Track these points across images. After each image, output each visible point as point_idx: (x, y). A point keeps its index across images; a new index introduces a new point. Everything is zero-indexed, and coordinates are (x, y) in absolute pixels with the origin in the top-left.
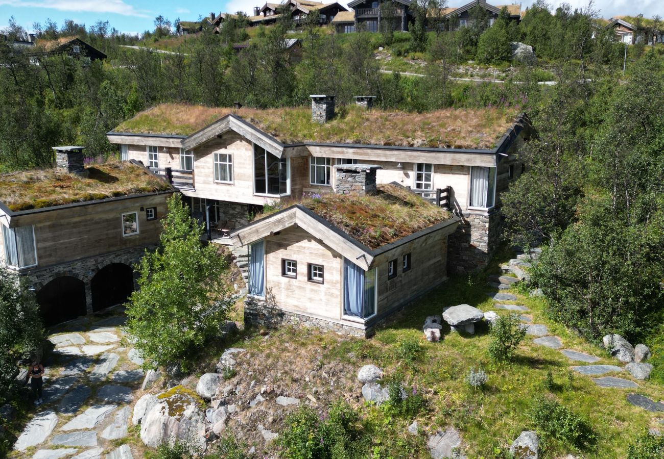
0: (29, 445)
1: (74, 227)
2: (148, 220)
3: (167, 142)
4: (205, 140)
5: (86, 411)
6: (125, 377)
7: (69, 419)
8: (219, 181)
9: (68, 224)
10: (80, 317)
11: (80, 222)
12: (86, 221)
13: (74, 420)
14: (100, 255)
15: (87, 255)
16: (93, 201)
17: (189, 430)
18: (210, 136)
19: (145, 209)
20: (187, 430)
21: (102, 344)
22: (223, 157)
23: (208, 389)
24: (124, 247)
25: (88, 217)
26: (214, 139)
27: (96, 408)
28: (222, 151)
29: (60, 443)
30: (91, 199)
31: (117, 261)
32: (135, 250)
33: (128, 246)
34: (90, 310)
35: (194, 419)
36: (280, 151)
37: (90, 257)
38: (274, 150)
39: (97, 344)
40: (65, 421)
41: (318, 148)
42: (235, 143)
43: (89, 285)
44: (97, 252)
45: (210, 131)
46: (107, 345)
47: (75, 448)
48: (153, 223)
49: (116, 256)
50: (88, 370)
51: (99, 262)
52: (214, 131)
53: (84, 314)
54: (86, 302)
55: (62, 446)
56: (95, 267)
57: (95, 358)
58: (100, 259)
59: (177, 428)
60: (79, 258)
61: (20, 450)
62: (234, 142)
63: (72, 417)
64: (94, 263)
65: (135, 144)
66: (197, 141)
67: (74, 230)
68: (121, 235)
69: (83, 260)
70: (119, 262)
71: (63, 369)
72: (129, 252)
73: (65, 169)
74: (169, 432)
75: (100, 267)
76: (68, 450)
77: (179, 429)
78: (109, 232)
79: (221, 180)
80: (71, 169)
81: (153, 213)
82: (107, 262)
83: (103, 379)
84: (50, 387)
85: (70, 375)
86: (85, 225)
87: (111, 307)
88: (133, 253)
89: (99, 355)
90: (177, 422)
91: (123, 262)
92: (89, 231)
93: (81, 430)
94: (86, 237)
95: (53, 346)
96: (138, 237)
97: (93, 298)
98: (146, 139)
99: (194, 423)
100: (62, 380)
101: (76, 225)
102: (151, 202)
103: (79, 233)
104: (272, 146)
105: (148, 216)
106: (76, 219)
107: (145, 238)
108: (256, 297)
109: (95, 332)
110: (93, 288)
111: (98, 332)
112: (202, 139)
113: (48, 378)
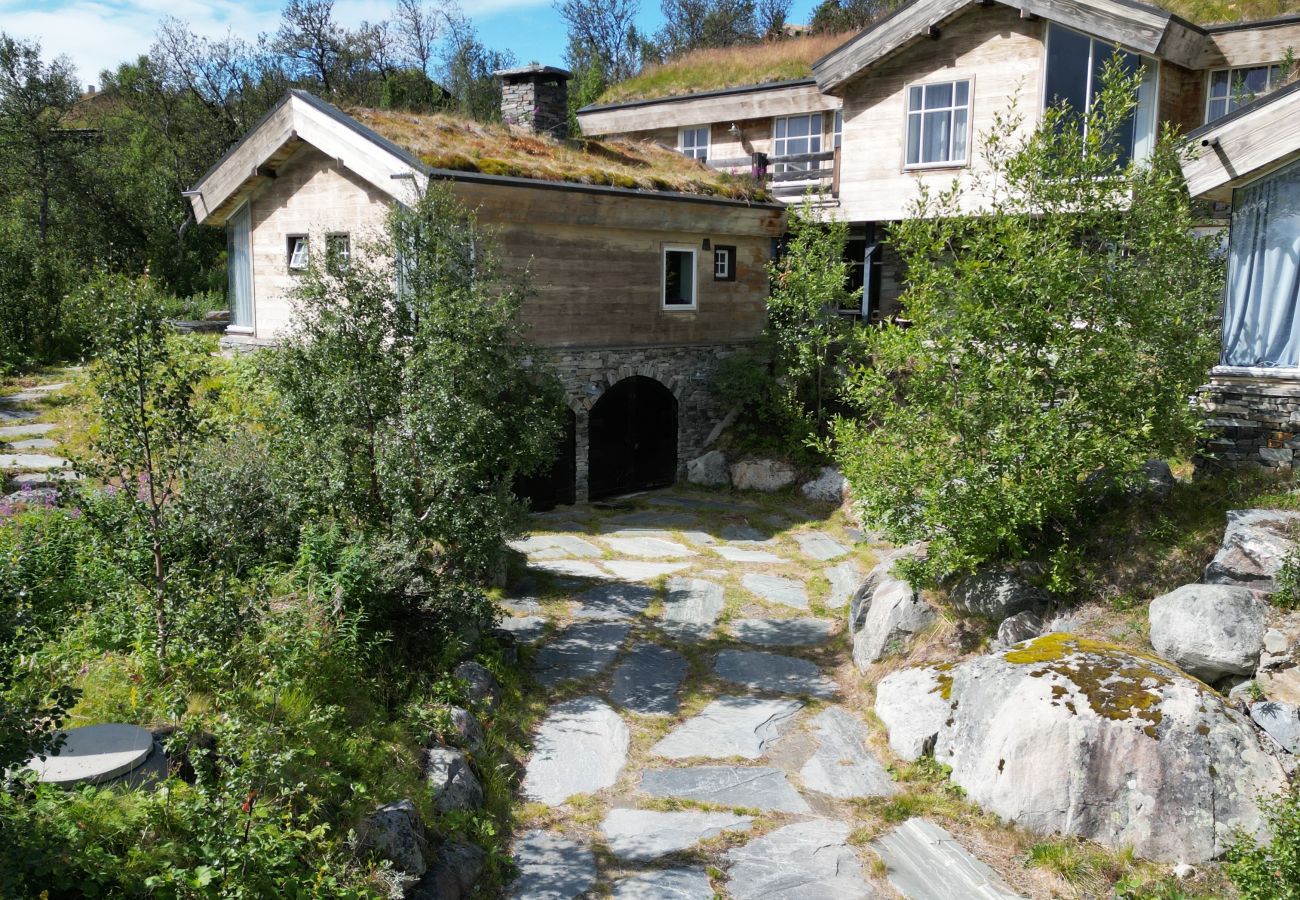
0: (574, 791)
1: (561, 255)
2: (717, 279)
3: (743, 104)
4: (890, 47)
5: (706, 711)
6: (773, 636)
7: (666, 727)
8: (921, 164)
9: (550, 242)
10: (561, 507)
11: (575, 244)
12: (588, 245)
13: (679, 731)
14: (615, 347)
15: (585, 339)
16: (612, 188)
17: (1213, 772)
18: (908, 33)
19: (712, 247)
20: (1205, 774)
21: (653, 560)
22: (940, 93)
23: (1231, 633)
24: (663, 339)
25: (594, 236)
26: (920, 39)
27: (736, 705)
28: (939, 76)
29: (678, 794)
30: (607, 182)
31: (646, 371)
32: (687, 351)
33: (672, 339)
34: (582, 492)
35: (1218, 731)
36: (1155, 31)
37: (592, 348)
38: (1134, 32)
39: (640, 559)
40: (656, 733)
41: (1254, 35)
42: (984, 46)
43: (585, 424)
44: (607, 339)
45: (910, 18)
46: (669, 561)
47: (739, 813)
48: (727, 290)
49: (648, 358)
50: (649, 612)
51: (610, 364)
52: (922, 17)
53: (570, 501)
54: (575, 468)
55: (691, 805)
56: (600, 377)
57: (655, 586)
58: (613, 358)
59: (1156, 764)
60: (566, 344)
61: (546, 802)
62: (981, 43)
63: (671, 723)
64: (599, 364)
65: (651, 127)
66: (863, 55)
67: (563, 264)
68: (659, 305)
69: (576, 351)
70: (650, 376)
71: (578, 605)
72: (673, 354)
73: (526, 125)
74: (1113, 779)
75: (612, 381)
76: (715, 816)
77: (1165, 765)
78: (636, 288)
79: (924, 161)
80: (540, 124)
81: (726, 263)
82: (627, 371)
83: (709, 636)
84: (562, 643)
85: (604, 621)
86: (585, 257)
87: (628, 497)
88: (681, 358)
89: (662, 582)
90: (1146, 741)
91: (659, 378)
92: (594, 275)
93: (720, 761)
94: (586, 289)
95: (521, 557)
96: (693, 318)
97: (593, 462)
98: (685, 106)
99: (1227, 749)
100: (587, 630)
101: (566, 250)
102: (732, 225)
103: (572, 274)
104: (1125, 22)
105: (716, 271)
106: (567, 234)
107: (706, 326)
108: (1255, 371)
109: (618, 537)
110: (594, 434)
111: (626, 537)
112: (882, 47)
113: (543, 621)
